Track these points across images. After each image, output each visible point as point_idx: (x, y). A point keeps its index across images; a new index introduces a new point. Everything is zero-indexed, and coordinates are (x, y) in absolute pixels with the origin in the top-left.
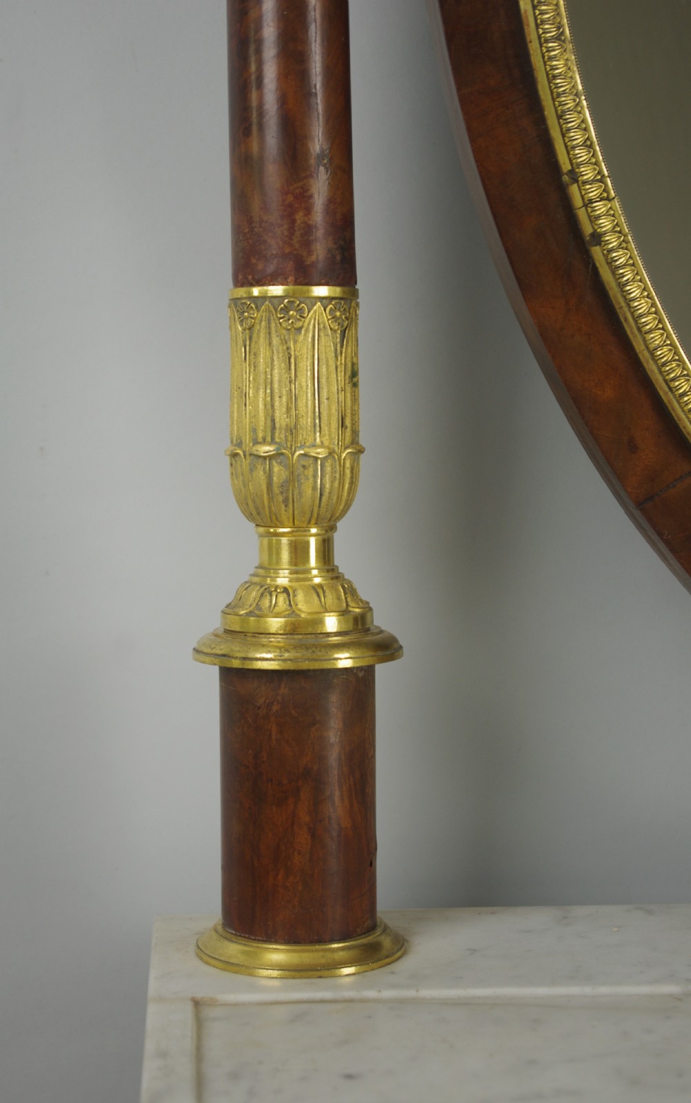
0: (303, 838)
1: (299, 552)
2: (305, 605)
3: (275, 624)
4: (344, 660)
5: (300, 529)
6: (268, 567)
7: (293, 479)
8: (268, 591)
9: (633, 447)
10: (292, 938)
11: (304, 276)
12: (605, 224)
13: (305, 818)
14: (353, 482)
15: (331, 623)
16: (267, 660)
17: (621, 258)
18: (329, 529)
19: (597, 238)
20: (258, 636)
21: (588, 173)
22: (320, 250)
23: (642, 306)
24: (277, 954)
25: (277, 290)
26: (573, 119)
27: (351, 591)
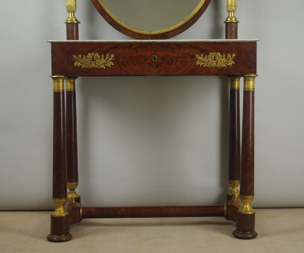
1: (71, 14)
2: (72, 18)
3: (69, 19)
4: (75, 22)
5: (71, 13)
6: (69, 16)
7: (70, 8)
14: (76, 9)
15: (74, 20)
16: (69, 22)
18: (74, 13)
27: (76, 18)
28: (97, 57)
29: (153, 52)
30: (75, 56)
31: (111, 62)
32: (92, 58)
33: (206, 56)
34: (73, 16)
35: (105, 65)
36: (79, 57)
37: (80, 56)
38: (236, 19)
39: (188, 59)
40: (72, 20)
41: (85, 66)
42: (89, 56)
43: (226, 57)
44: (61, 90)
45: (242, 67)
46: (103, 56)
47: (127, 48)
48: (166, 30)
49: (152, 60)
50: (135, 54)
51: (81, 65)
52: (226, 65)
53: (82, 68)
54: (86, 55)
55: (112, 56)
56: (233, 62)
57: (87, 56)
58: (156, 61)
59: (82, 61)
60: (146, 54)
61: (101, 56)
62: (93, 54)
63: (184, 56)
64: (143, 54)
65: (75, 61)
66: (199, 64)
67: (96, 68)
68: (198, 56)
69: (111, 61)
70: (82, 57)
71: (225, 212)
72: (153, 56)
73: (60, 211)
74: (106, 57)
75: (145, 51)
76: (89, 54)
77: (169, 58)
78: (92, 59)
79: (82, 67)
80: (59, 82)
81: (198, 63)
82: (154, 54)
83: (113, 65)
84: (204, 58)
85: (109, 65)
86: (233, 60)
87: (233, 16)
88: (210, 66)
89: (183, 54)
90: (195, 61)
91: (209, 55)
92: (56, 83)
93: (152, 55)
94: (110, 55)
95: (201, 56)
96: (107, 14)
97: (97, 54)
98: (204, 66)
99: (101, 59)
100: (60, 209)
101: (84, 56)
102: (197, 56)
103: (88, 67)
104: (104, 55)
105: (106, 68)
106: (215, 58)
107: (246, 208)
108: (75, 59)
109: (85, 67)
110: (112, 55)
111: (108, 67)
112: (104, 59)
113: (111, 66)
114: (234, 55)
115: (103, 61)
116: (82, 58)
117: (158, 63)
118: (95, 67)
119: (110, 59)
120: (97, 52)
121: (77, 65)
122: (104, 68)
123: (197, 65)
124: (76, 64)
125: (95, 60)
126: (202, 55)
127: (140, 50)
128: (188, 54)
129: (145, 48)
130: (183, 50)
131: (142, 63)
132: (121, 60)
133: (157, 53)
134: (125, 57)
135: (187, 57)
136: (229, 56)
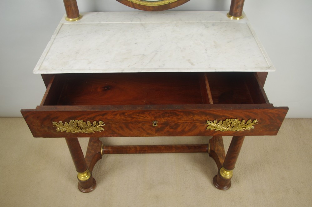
28: (82, 123)
29: (153, 118)
30: (54, 123)
33: (221, 122)
35: (94, 130)
36: (59, 124)
37: (61, 122)
39: (197, 124)
42: (72, 123)
43: (246, 123)
45: (262, 130)
46: (89, 122)
47: (118, 115)
49: (152, 125)
50: (130, 120)
51: (65, 130)
52: (243, 129)
53: (67, 133)
54: (68, 121)
56: (253, 127)
57: (69, 123)
58: (156, 125)
59: (64, 127)
60: (144, 120)
61: (87, 123)
62: (76, 121)
64: (140, 120)
65: (56, 127)
66: (211, 129)
67: (84, 133)
68: (211, 121)
70: (64, 123)
74: (94, 124)
75: (142, 118)
76: (71, 120)
77: (174, 124)
79: (68, 131)
81: (209, 128)
82: (155, 120)
83: (103, 130)
84: (217, 124)
85: (98, 130)
86: (253, 125)
88: (223, 130)
89: (191, 120)
90: (206, 126)
91: (224, 121)
93: (152, 122)
94: (98, 122)
95: (214, 122)
97: (82, 121)
98: (216, 130)
99: (87, 125)
101: (66, 123)
102: (208, 122)
103: (74, 132)
106: (231, 123)
110: (101, 122)
111: (98, 132)
113: (101, 130)
114: (256, 121)
116: (64, 125)
117: (160, 127)
120: (81, 119)
121: (60, 131)
122: (94, 132)
123: (207, 129)
124: (58, 129)
126: (216, 121)
127: (135, 116)
128: (197, 120)
129: (141, 115)
130: (191, 117)
131: (140, 128)
132: (113, 125)
133: (158, 119)
134: (117, 123)
135: (196, 123)
136: (249, 121)
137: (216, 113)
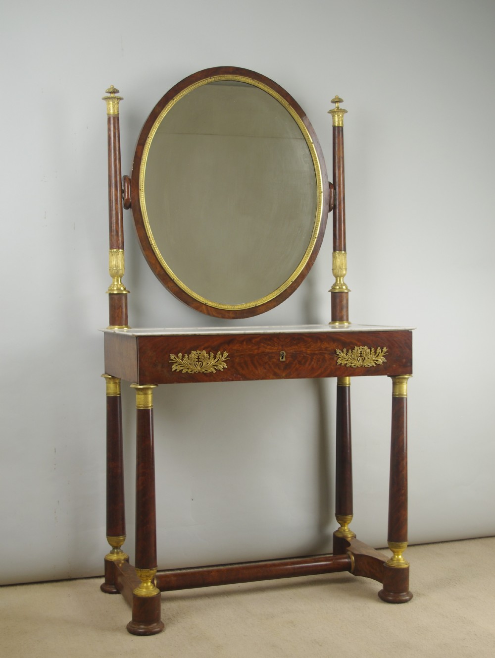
0: (120, 313)
1: (118, 281)
2: (119, 286)
3: (115, 288)
4: (124, 292)
5: (117, 278)
6: (114, 282)
7: (118, 272)
8: (114, 285)
9: (157, 268)
10: (119, 325)
11: (119, 248)
12: (153, 243)
13: (120, 311)
14: (123, 273)
15: (122, 288)
16: (114, 293)
17: (155, 247)
18: (121, 277)
19: (152, 244)
20: (114, 290)
21: (151, 237)
22: (120, 246)
23: (157, 252)
24: (117, 326)
25: (115, 250)
26: (149, 231)
27: (124, 285)
28: (204, 356)
29: (280, 348)
30: (173, 356)
31: (223, 363)
32: (197, 357)
33: (350, 351)
34: (120, 283)
35: (215, 367)
36: (178, 357)
37: (180, 355)
38: (347, 288)
39: (326, 356)
40: (118, 289)
41: (187, 370)
42: (193, 355)
43: (375, 352)
44: (150, 406)
45: (395, 366)
46: (212, 354)
47: (245, 343)
48: (255, 303)
49: (280, 359)
50: (256, 351)
51: (182, 368)
52: (375, 363)
54: (189, 353)
55: (226, 354)
56: (384, 360)
57: (190, 356)
58: (284, 359)
59: (182, 363)
60: (271, 351)
61: (209, 355)
62: (199, 352)
63: (321, 351)
64: (267, 350)
65: (173, 364)
66: (341, 364)
67: (203, 372)
68: (340, 351)
69: (224, 361)
70: (183, 356)
71: (353, 565)
72: (281, 353)
73: (147, 588)
74: (217, 356)
75: (269, 347)
76: (192, 352)
77: (302, 356)
78: (197, 360)
79: (183, 372)
80: (146, 394)
81: (339, 361)
82: (282, 350)
83: (227, 367)
84: (346, 354)
85: (221, 367)
86: (383, 356)
87: (342, 283)
88: (355, 365)
89: (319, 350)
90: (335, 359)
91: (353, 351)
92: (142, 396)
93: (280, 351)
94: (222, 353)
95: (343, 352)
96: (172, 280)
97: (204, 352)
98: (348, 365)
99: (209, 359)
100: (147, 584)
101: (186, 355)
102: (338, 351)
103: (192, 371)
104: (214, 353)
105: (216, 373)
106: (361, 353)
107: (398, 560)
108: (173, 360)
109: (187, 372)
110: (225, 352)
111: (220, 370)
112: (214, 360)
113: (224, 368)
114: (385, 349)
115: (213, 362)
116: (182, 359)
117: (287, 362)
118: (201, 372)
119: (223, 358)
120: (204, 349)
121: (176, 369)
122: (214, 372)
123: (338, 364)
124: (174, 367)
125: (201, 361)
126: (345, 350)
127: (262, 344)
128: (326, 349)
129: (269, 343)
130: (319, 344)
131: (266, 363)
132: (237, 360)
133: (286, 349)
134: (242, 355)
135: (325, 353)
136: (379, 350)
137: (343, 338)
